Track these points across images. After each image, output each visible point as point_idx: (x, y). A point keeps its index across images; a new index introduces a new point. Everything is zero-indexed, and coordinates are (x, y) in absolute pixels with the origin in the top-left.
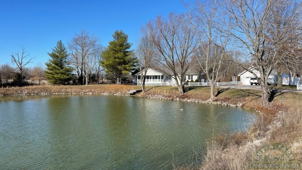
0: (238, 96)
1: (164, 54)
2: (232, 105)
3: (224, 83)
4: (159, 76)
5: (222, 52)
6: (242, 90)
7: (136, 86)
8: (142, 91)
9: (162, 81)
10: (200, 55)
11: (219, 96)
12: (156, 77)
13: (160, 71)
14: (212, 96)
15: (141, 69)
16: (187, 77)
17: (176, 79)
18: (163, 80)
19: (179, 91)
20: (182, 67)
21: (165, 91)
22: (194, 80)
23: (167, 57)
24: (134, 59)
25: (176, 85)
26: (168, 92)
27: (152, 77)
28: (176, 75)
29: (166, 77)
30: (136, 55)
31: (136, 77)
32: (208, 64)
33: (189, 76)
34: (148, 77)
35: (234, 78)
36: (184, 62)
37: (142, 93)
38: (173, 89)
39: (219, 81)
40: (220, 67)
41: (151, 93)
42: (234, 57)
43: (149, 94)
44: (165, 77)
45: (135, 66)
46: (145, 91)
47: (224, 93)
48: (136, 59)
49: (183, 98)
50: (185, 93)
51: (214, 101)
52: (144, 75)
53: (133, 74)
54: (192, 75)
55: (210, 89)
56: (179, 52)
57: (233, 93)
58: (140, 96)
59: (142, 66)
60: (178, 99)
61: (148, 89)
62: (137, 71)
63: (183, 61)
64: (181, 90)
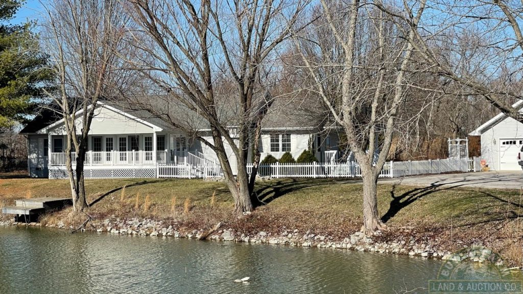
0: (471, 219)
1: (169, 43)
2: (447, 256)
3: (418, 165)
4: (148, 139)
5: (405, 38)
6: (487, 194)
7: (42, 182)
8: (70, 203)
9: (158, 158)
10: (318, 50)
11: (397, 218)
12: (132, 143)
13: (152, 114)
14: (370, 221)
15: (65, 107)
16: (266, 140)
17: (219, 149)
18: (165, 155)
19: (232, 200)
20: (245, 98)
21: (173, 202)
22: (296, 153)
23: (180, 55)
24: (32, 64)
25: (221, 177)
26: (186, 205)
27: (116, 144)
28: (218, 131)
29: (178, 142)
30: (42, 43)
31: (41, 143)
32: (352, 85)
33: (274, 135)
34: (99, 143)
35: (455, 145)
36: (251, 79)
37: (70, 214)
38: (206, 192)
39: (397, 158)
40: (397, 99)
41: (112, 211)
42: (455, 57)
43: (102, 216)
44: (171, 142)
45: (37, 93)
46: (85, 204)
47: (415, 207)
48: (43, 61)
49: (250, 232)
50: (261, 210)
51: (376, 239)
52: (79, 133)
53: (31, 128)
54: (289, 133)
55: (361, 189)
56: (232, 37)
57: (452, 205)
58: (61, 224)
59: (73, 94)
60: (228, 236)
61: (97, 195)
62: (48, 116)
63: (248, 72)
64: (240, 196)
